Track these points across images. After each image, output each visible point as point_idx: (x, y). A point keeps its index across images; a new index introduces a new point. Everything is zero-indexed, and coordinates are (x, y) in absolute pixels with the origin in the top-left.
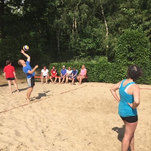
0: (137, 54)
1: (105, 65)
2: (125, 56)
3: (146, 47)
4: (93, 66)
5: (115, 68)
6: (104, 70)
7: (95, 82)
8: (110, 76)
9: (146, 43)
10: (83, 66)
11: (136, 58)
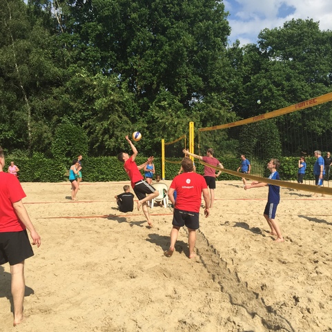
0: (76, 150)
1: (41, 162)
2: (63, 151)
3: (84, 143)
4: (25, 162)
5: (52, 165)
6: (39, 167)
7: (27, 181)
8: (47, 174)
9: (85, 139)
10: (12, 163)
11: (75, 154)
